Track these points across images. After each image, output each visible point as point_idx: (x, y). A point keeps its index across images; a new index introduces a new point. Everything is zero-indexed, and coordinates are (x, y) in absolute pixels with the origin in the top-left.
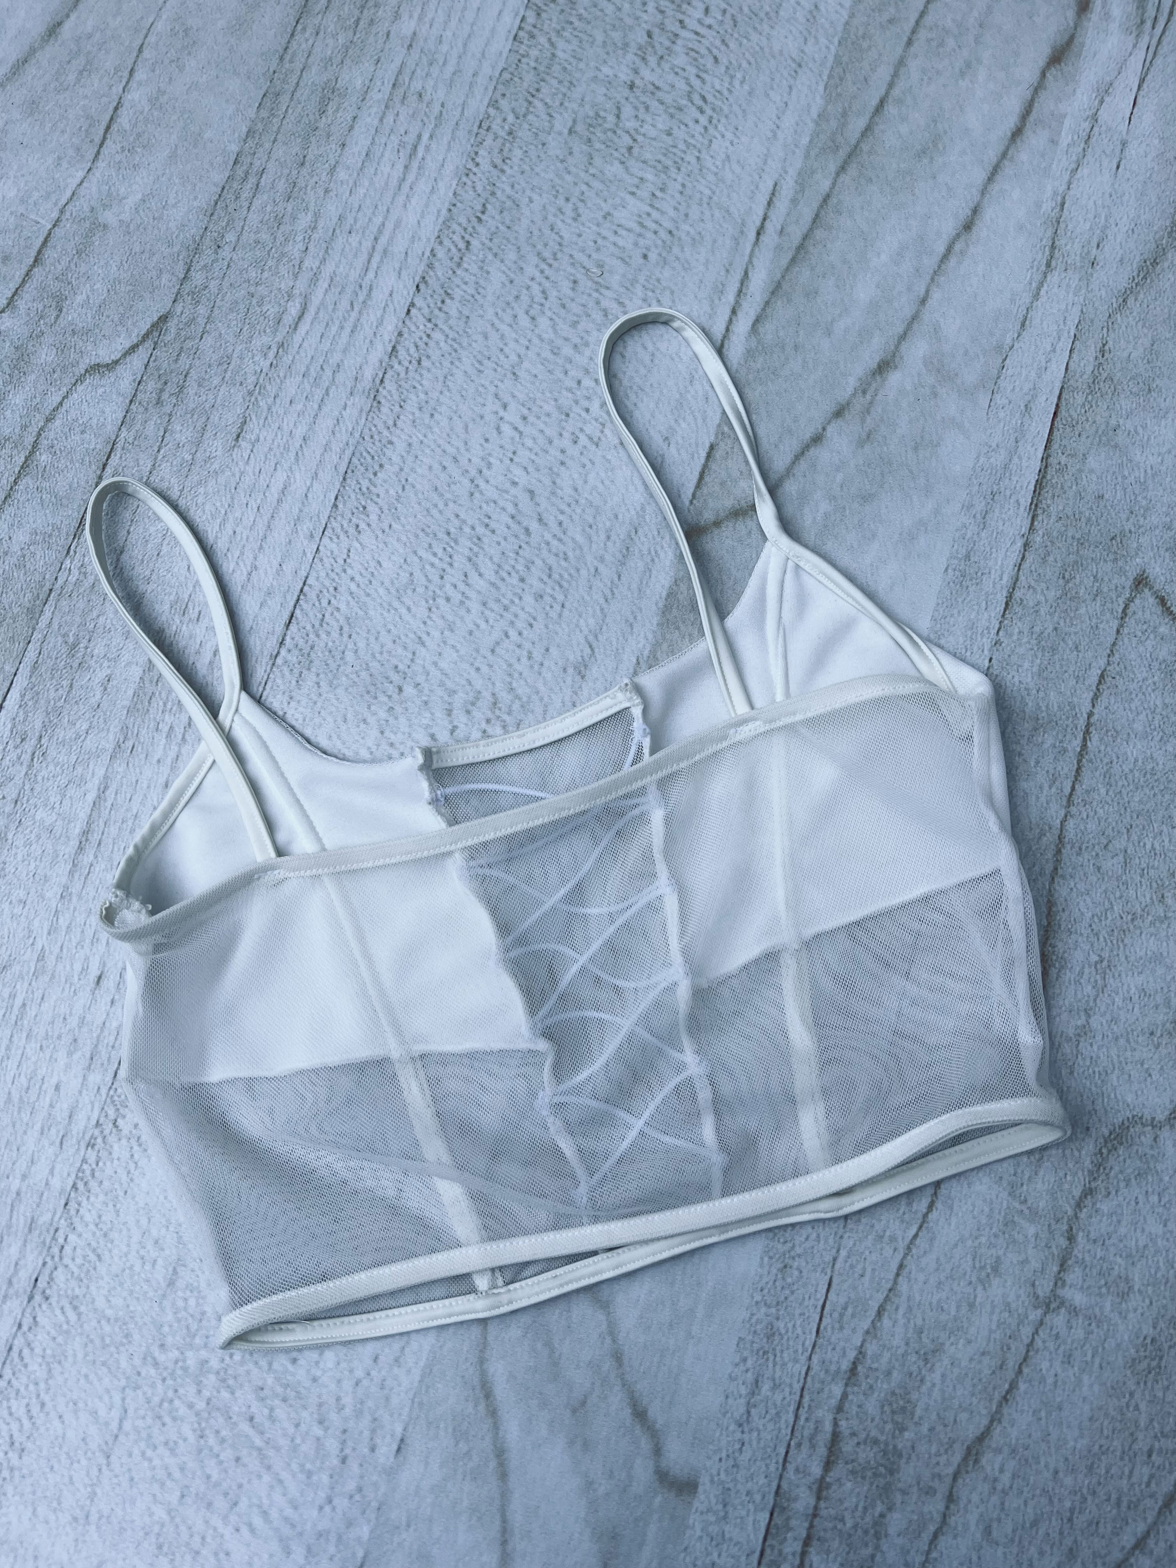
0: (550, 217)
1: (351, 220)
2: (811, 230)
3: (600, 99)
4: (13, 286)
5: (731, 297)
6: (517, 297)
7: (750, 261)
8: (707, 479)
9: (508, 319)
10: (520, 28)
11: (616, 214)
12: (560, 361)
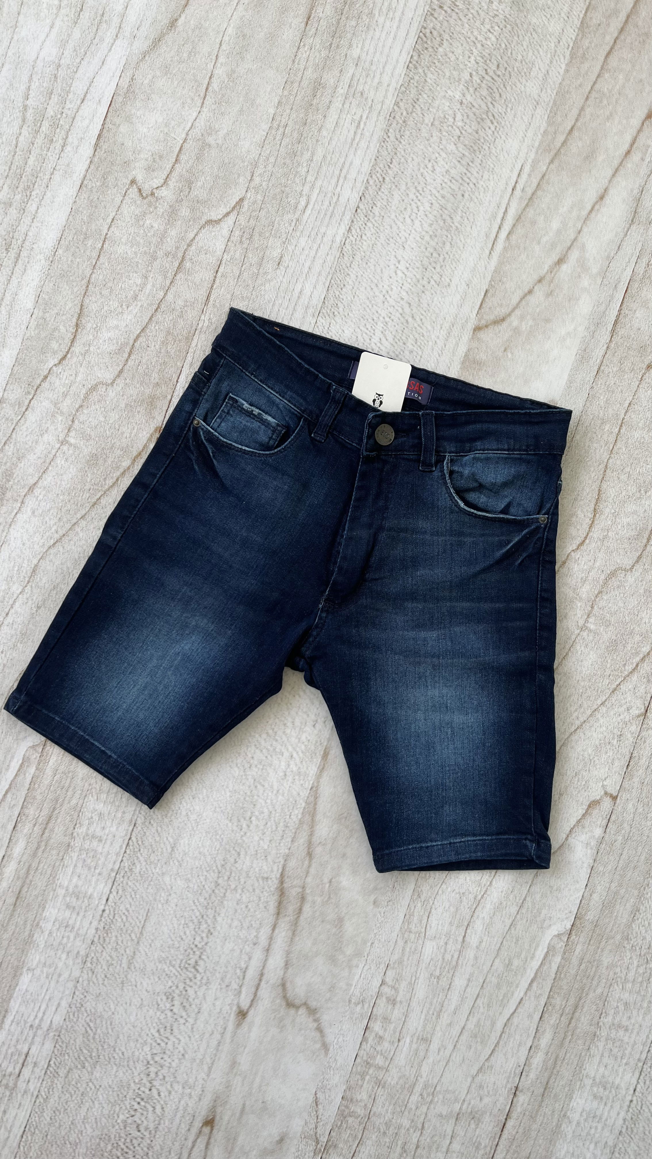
0: (422, 170)
1: (329, 158)
2: (536, 191)
3: (446, 108)
4: (166, 173)
5: (499, 220)
6: (405, 209)
7: (508, 204)
8: (484, 306)
9: (402, 220)
10: (410, 62)
11: (451, 170)
12: (424, 243)
